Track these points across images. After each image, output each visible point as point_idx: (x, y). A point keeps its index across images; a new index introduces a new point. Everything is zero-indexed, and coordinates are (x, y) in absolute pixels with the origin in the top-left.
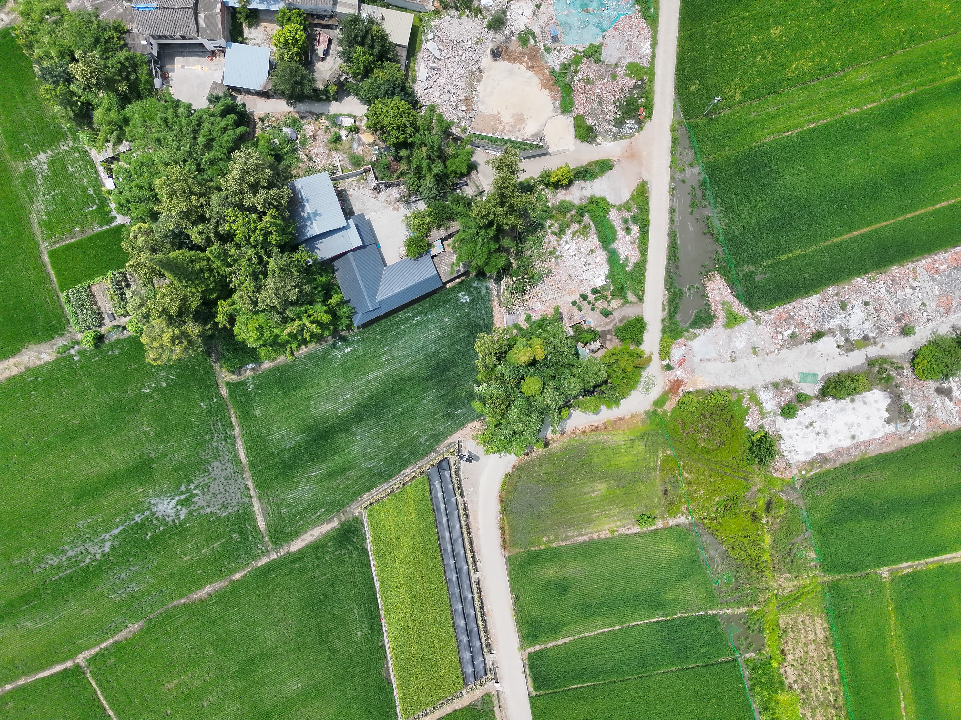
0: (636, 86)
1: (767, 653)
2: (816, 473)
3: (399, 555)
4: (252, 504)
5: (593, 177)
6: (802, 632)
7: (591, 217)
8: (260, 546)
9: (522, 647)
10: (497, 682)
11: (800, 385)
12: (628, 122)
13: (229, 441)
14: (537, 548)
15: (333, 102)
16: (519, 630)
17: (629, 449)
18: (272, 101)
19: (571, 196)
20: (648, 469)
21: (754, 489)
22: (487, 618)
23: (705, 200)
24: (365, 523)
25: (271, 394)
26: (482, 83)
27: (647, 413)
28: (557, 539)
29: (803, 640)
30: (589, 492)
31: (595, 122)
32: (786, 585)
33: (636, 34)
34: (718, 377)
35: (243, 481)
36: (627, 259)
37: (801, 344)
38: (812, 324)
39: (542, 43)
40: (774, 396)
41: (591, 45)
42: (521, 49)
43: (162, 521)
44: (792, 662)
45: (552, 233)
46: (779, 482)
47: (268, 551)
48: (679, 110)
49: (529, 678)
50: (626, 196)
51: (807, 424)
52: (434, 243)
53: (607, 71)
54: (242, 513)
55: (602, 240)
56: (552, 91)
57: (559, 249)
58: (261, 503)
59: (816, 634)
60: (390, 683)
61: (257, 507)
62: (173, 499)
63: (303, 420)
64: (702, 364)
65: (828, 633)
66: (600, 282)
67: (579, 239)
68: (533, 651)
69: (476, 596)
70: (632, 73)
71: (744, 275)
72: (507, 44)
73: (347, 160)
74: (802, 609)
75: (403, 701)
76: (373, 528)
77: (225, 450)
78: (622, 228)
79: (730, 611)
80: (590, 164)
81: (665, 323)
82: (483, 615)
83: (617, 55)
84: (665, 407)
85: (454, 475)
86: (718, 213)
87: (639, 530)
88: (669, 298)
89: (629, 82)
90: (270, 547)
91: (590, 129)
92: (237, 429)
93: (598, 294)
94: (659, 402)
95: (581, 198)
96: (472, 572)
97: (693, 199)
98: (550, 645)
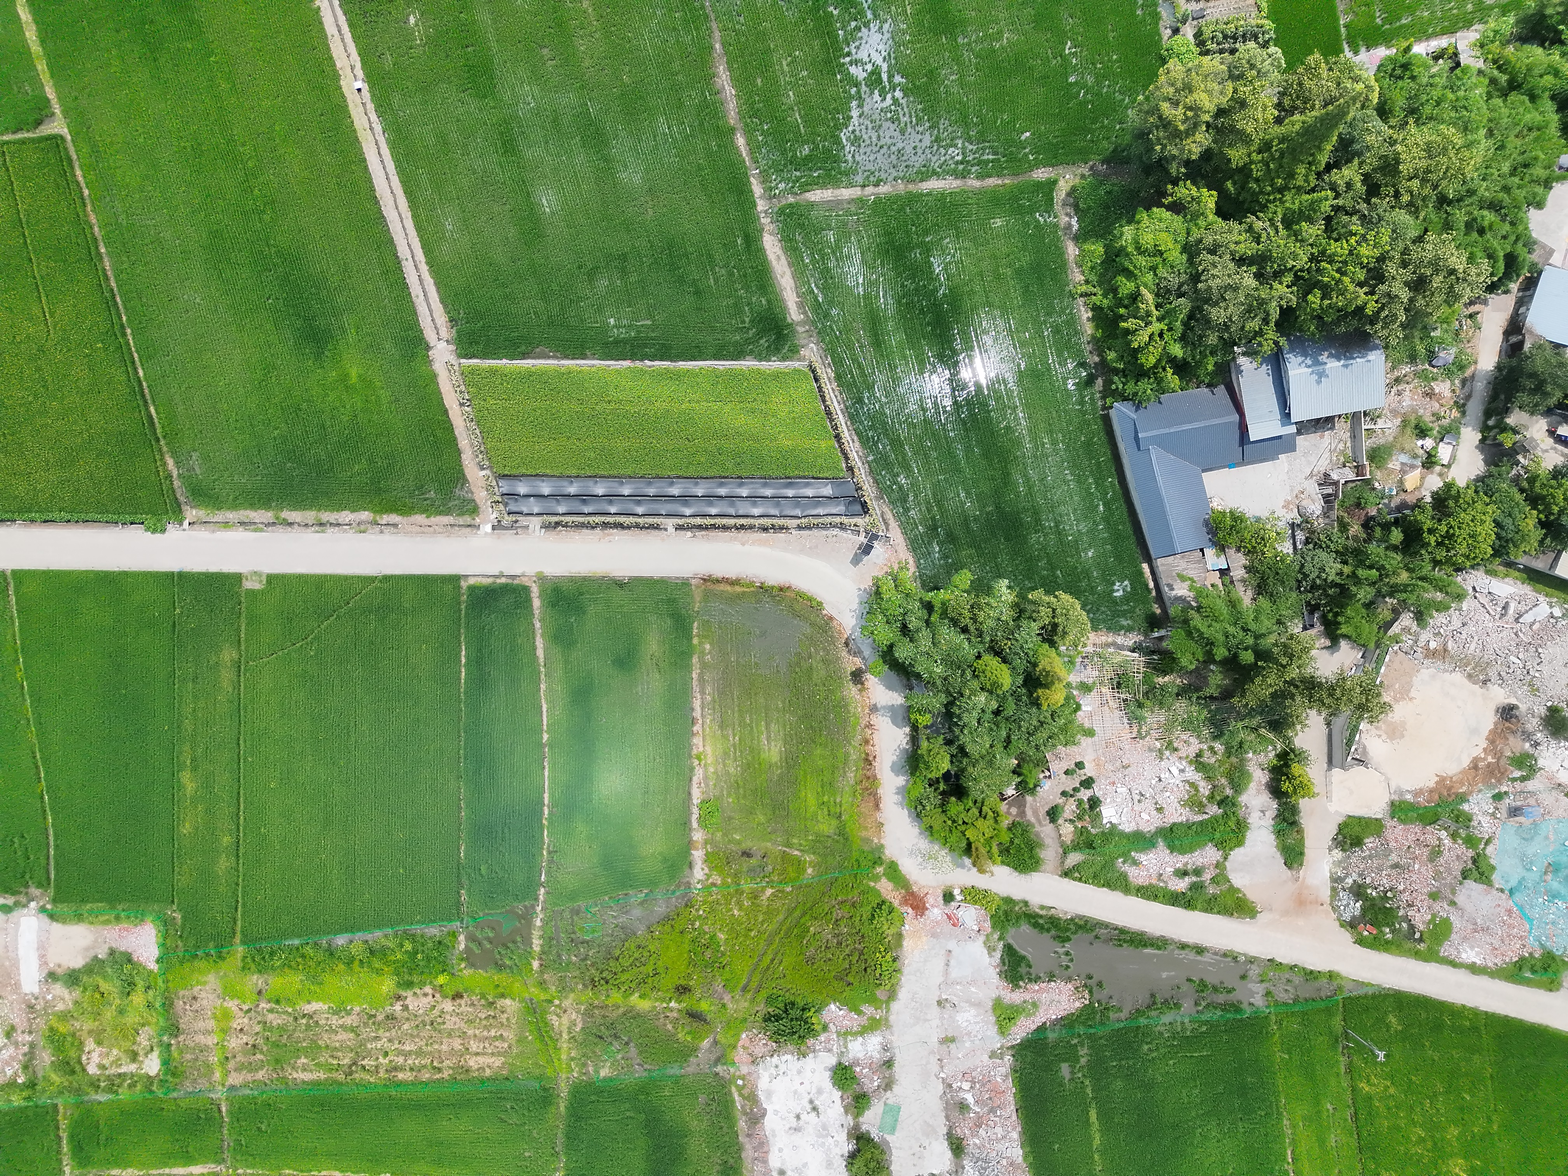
0: (1412, 927)
1: (461, 970)
2: (733, 1102)
3: (727, 408)
4: (851, 185)
5: (1279, 833)
6: (485, 1033)
7: (1215, 818)
8: (782, 186)
9: (541, 579)
10: (494, 528)
11: (882, 1103)
12: (1358, 905)
13: (961, 167)
14: (695, 631)
15: (1479, 436)
16: (572, 579)
17: (825, 810)
18: (1499, 338)
19: (1254, 792)
20: (789, 834)
21: (727, 999)
22: (598, 531)
23: (1208, 1005)
24: (787, 363)
25: (1024, 248)
26: (1466, 681)
27: (880, 848)
28: (704, 666)
29: (470, 1032)
30: (769, 732)
31: (1368, 853)
32: (565, 1020)
33: (1497, 943)
34: (918, 974)
35: (890, 179)
36: (1135, 863)
37: (947, 1118)
38: (977, 1141)
39: (1511, 790)
40: (871, 1057)
41: (1493, 868)
42: (1509, 754)
43: (852, 36)
44: (439, 1008)
45: (1201, 751)
46: (732, 1041)
47: (770, 198)
48: (1362, 992)
49: (490, 580)
50: (1238, 880)
51: (817, 1102)
52: (1223, 557)
53: (1445, 885)
54: (840, 168)
55: (1174, 829)
56: (1431, 791)
57: (1174, 758)
58: (851, 201)
59: (477, 1054)
60: (524, 356)
61: (846, 193)
62: (884, 59)
63: (972, 292)
64: (943, 952)
65: (476, 1074)
66: (1109, 814)
67: (1183, 792)
68: (533, 595)
69: (641, 521)
70: (1435, 925)
71: (1075, 1045)
72: (1519, 734)
73: (1382, 441)
74: (521, 1040)
75: (493, 372)
76: (777, 376)
77: (948, 157)
78: (1187, 863)
79: (538, 923)
80: (1300, 831)
81: (1021, 905)
82: (605, 525)
83: (1469, 908)
84: (884, 880)
85: (838, 520)
86: (1183, 1023)
87: (695, 801)
88: (1059, 919)
89: (1420, 919)
90: (777, 204)
91: (1357, 842)
92: (977, 184)
93: (1087, 806)
94: (893, 871)
95: (1247, 808)
96: (681, 521)
97: (1213, 987)
98: (538, 625)
